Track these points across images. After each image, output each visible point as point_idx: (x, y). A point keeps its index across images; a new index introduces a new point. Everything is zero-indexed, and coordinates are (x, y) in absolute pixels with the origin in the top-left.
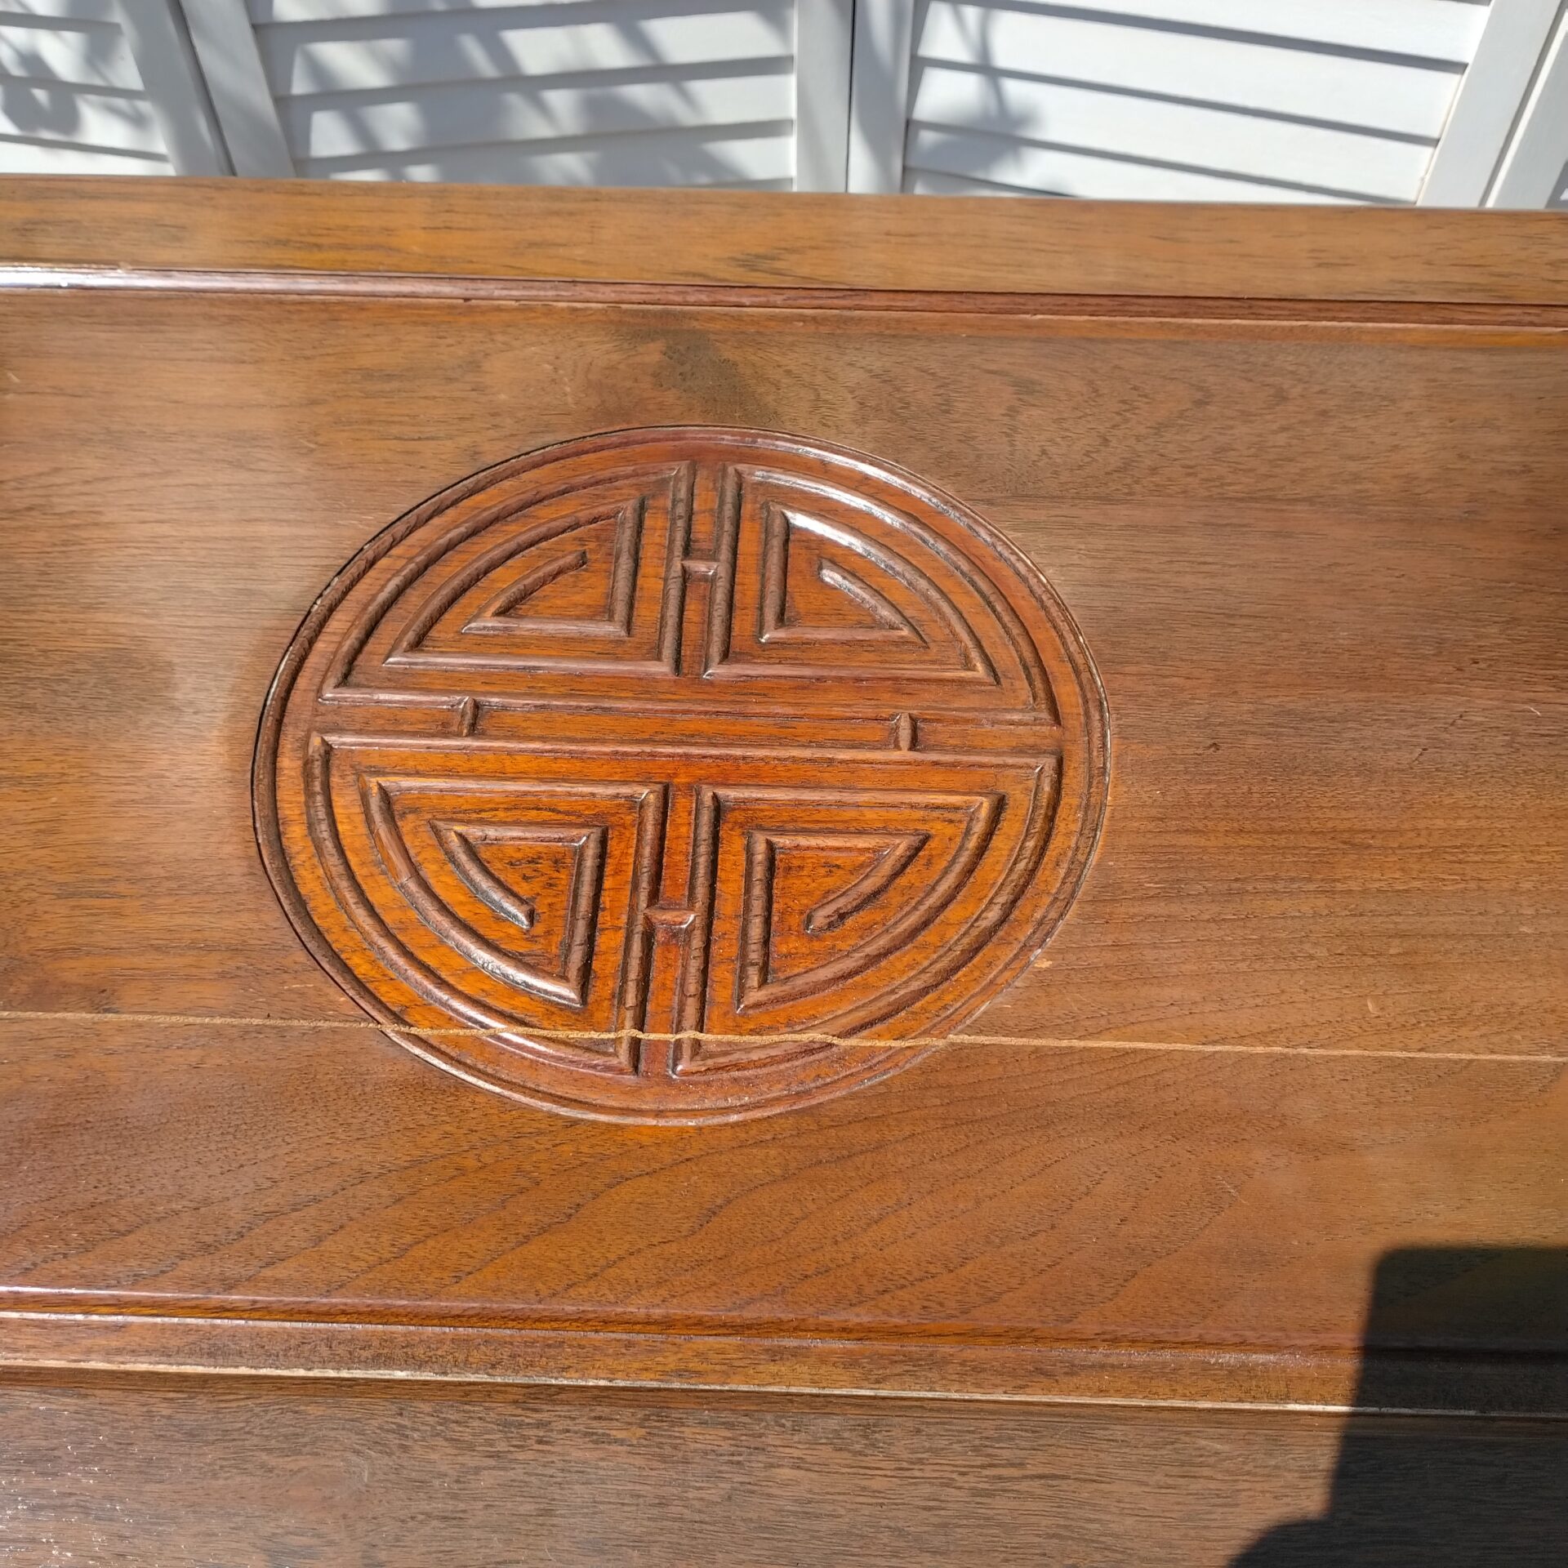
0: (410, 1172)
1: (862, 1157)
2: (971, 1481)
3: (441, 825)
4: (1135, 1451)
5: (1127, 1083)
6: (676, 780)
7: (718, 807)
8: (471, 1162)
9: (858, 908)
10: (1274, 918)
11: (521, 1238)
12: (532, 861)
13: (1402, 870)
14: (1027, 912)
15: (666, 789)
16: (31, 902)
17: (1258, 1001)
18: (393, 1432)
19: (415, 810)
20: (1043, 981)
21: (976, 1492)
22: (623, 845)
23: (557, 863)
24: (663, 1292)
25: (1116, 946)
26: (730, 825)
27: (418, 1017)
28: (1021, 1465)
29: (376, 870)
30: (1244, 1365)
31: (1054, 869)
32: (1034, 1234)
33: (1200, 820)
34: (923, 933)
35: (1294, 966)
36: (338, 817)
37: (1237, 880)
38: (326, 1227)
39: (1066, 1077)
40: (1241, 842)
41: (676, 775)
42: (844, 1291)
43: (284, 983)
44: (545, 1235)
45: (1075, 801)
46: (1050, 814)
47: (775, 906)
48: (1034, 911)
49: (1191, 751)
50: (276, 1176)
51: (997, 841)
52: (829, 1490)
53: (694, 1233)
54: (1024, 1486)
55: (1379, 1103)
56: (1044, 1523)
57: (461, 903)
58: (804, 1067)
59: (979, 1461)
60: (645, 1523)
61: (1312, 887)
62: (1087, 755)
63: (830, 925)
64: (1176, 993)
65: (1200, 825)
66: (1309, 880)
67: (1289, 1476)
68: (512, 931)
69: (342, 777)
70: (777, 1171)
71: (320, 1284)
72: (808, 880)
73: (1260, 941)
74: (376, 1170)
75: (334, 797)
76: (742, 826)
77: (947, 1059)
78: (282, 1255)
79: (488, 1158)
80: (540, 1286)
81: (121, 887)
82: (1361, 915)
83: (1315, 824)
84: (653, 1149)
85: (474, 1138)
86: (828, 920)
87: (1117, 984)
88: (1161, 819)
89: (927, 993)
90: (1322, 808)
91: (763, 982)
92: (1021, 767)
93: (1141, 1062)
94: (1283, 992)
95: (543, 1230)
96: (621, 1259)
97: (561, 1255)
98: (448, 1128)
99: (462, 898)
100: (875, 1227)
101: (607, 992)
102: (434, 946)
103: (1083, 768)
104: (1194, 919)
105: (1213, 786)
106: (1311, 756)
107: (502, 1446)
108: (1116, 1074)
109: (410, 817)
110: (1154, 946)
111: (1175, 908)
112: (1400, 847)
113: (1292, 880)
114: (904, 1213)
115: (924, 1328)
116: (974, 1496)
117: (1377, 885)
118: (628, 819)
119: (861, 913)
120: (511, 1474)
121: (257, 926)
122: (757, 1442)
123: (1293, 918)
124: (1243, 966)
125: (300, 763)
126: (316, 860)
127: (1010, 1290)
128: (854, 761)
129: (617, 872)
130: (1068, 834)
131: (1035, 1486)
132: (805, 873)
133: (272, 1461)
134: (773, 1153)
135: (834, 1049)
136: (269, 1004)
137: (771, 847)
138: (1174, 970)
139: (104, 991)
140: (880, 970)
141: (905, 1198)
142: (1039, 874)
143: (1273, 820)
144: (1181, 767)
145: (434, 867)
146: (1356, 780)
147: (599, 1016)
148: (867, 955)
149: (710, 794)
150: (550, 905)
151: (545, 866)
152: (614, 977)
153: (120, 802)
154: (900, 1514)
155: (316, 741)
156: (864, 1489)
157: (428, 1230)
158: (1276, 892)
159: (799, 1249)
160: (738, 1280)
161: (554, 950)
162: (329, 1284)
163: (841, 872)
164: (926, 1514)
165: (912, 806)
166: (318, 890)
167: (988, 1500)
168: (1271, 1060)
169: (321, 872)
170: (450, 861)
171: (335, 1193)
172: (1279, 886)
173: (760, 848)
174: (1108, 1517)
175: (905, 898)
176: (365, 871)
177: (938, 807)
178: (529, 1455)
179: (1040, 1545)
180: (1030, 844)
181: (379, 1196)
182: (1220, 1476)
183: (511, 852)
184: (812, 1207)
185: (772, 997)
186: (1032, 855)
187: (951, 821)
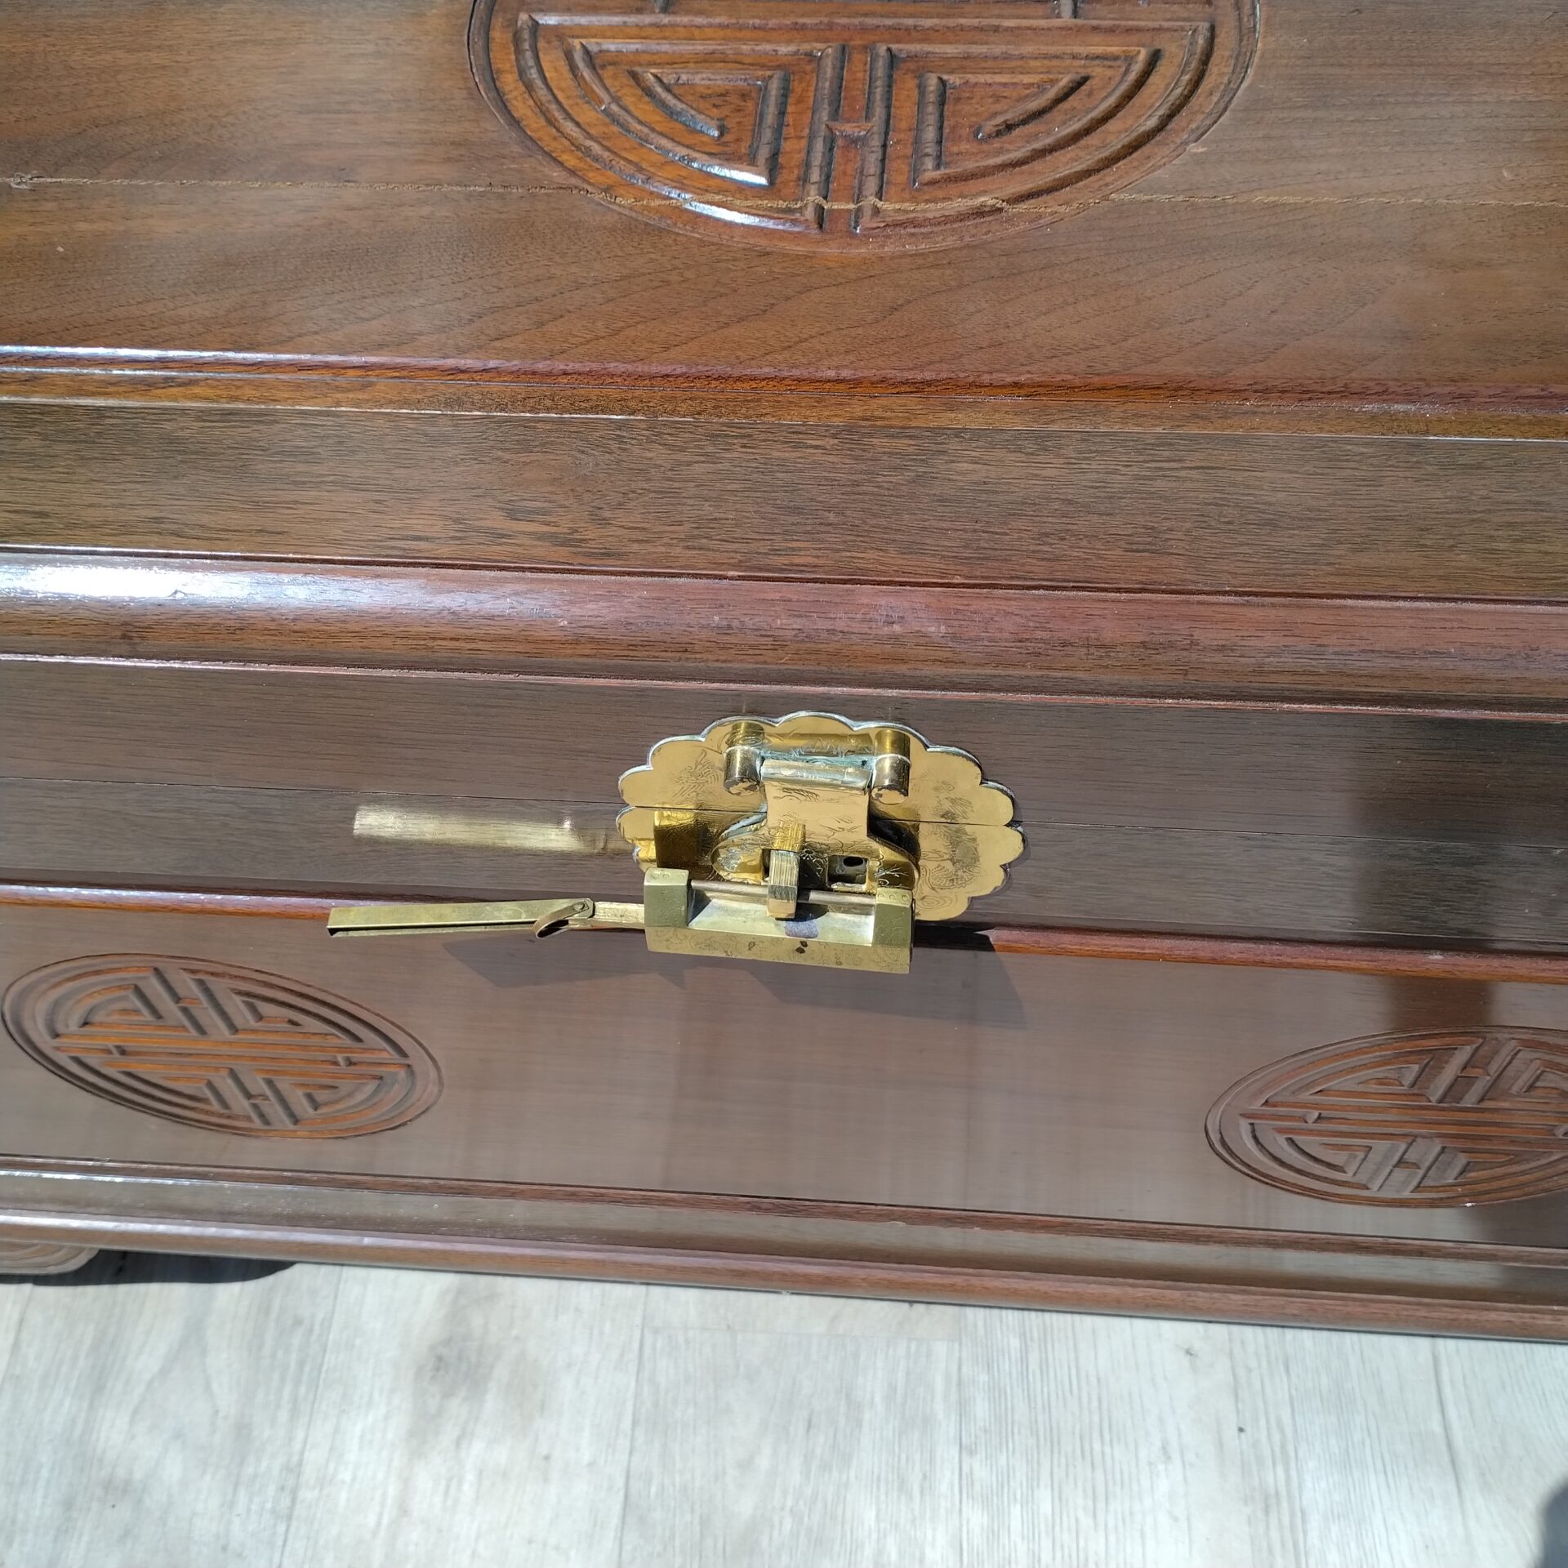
0: (621, 283)
1: (1032, 274)
2: (1135, 470)
3: (638, 69)
4: (1285, 452)
5: (1277, 224)
6: (852, 43)
7: (892, 58)
8: (674, 277)
9: (1024, 122)
10: (1413, 119)
11: (721, 324)
12: (722, 95)
13: (1535, 88)
14: (1184, 124)
15: (844, 48)
16: (276, 116)
17: (1399, 171)
18: (614, 439)
19: (613, 64)
20: (1199, 160)
21: (1137, 477)
22: (804, 85)
23: (744, 96)
24: (851, 357)
25: (1267, 138)
26: (903, 72)
27: (622, 192)
28: (1180, 461)
29: (579, 101)
30: (1385, 413)
31: (1208, 96)
32: (1190, 321)
33: (1344, 58)
34: (1085, 138)
35: (1433, 148)
36: (545, 68)
37: (1379, 95)
38: (547, 317)
39: (1220, 221)
40: (1383, 71)
41: (851, 39)
42: (1016, 357)
43: (503, 164)
44: (743, 323)
45: (1227, 53)
46: (1204, 58)
47: (946, 123)
48: (1189, 124)
49: (1335, 14)
50: (502, 285)
51: (1154, 79)
52: (1004, 476)
53: (877, 321)
54: (1183, 473)
55: (1513, 236)
56: (1202, 496)
57: (658, 122)
58: (976, 226)
59: (1141, 458)
60: (839, 496)
61: (1450, 99)
62: (1237, 24)
63: (999, 134)
64: (1323, 166)
65: (1345, 62)
66: (1448, 95)
67: (1430, 468)
68: (705, 139)
69: (549, 42)
70: (953, 283)
71: (544, 351)
72: (977, 106)
73: (1402, 133)
74: (591, 282)
75: (541, 55)
76: (913, 71)
77: (1109, 211)
78: (508, 334)
79: (689, 274)
80: (739, 353)
81: (355, 107)
82: (1496, 116)
83: (1452, 60)
84: (839, 270)
85: (677, 262)
86: (996, 129)
87: (1267, 161)
88: (1309, 58)
89: (1090, 175)
90: (1458, 49)
91: (938, 167)
92: (1176, 31)
93: (1289, 211)
94: (1423, 165)
95: (740, 320)
96: (811, 337)
97: (758, 335)
98: (653, 256)
99: (659, 118)
100: (1043, 317)
101: (794, 176)
102: (635, 148)
103: (1234, 33)
104: (1339, 120)
105: (1357, 36)
106: (1448, 16)
107: (711, 449)
108: (1267, 218)
109: (609, 68)
110: (1302, 137)
111: (1321, 114)
112: (1532, 74)
113: (1432, 95)
114: (1070, 308)
115: (1089, 381)
116: (1136, 479)
117: (1511, 98)
118: (808, 68)
119: (1027, 126)
120: (719, 466)
121: (477, 130)
122: (940, 448)
123: (1432, 119)
124: (1387, 149)
125: (511, 35)
126: (527, 96)
127: (1168, 355)
128: (1018, 28)
129: (800, 101)
130: (1221, 75)
131: (1194, 474)
132: (974, 101)
133: (507, 456)
134: (948, 272)
135: (1004, 214)
136: (490, 177)
137: (943, 82)
138: (1321, 152)
139: (343, 169)
140: (1045, 162)
141: (1071, 300)
142: (1193, 100)
143: (1413, 57)
144: (1327, 24)
145: (633, 99)
146: (1490, 31)
147: (785, 191)
148: (1034, 150)
149: (885, 48)
150: (738, 123)
151: (734, 99)
152: (798, 167)
153: (351, 55)
154: (1070, 491)
155: (523, 17)
156: (1037, 475)
157: (638, 319)
158: (1415, 103)
159: (975, 331)
160: (919, 350)
161: (743, 151)
162: (552, 351)
163: (1006, 100)
164: (1092, 491)
165: (1074, 57)
166: (529, 113)
167: (1151, 482)
168: (1411, 209)
169: (531, 102)
170: (647, 95)
171: (554, 296)
172: (1420, 99)
173: (932, 82)
174: (1262, 493)
175: (1068, 117)
176: (571, 102)
177: (1098, 57)
178: (735, 455)
179: (1198, 510)
180: (1186, 77)
181: (594, 298)
182: (1364, 468)
183: (702, 90)
184: (984, 305)
185: (945, 177)
186: (1187, 85)
187: (1110, 67)
